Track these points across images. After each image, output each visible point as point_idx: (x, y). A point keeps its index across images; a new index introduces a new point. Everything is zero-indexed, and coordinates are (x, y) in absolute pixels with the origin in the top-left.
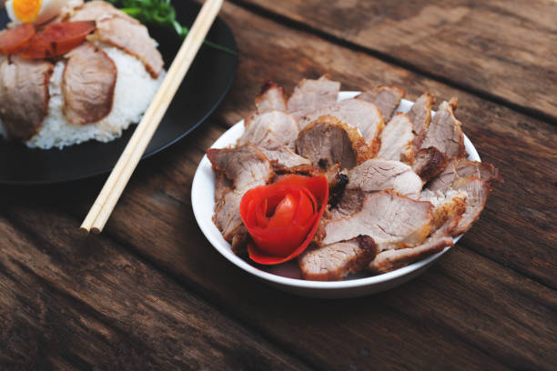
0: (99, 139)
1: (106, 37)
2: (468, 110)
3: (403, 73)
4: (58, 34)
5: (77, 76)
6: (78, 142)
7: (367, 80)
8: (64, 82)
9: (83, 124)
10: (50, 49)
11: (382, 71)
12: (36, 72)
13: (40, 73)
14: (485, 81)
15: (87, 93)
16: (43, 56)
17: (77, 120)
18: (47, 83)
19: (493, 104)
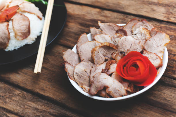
0: (28, 43)
1: (23, 10)
2: (120, 19)
3: (98, 10)
4: (7, 12)
5: (17, 24)
6: (22, 46)
7: (86, 14)
8: (13, 27)
9: (22, 39)
10: (6, 17)
11: (91, 11)
12: (3, 26)
13: (5, 26)
14: (123, 8)
15: (22, 29)
16: (4, 20)
17: (20, 38)
18: (8, 29)
19: (128, 15)
